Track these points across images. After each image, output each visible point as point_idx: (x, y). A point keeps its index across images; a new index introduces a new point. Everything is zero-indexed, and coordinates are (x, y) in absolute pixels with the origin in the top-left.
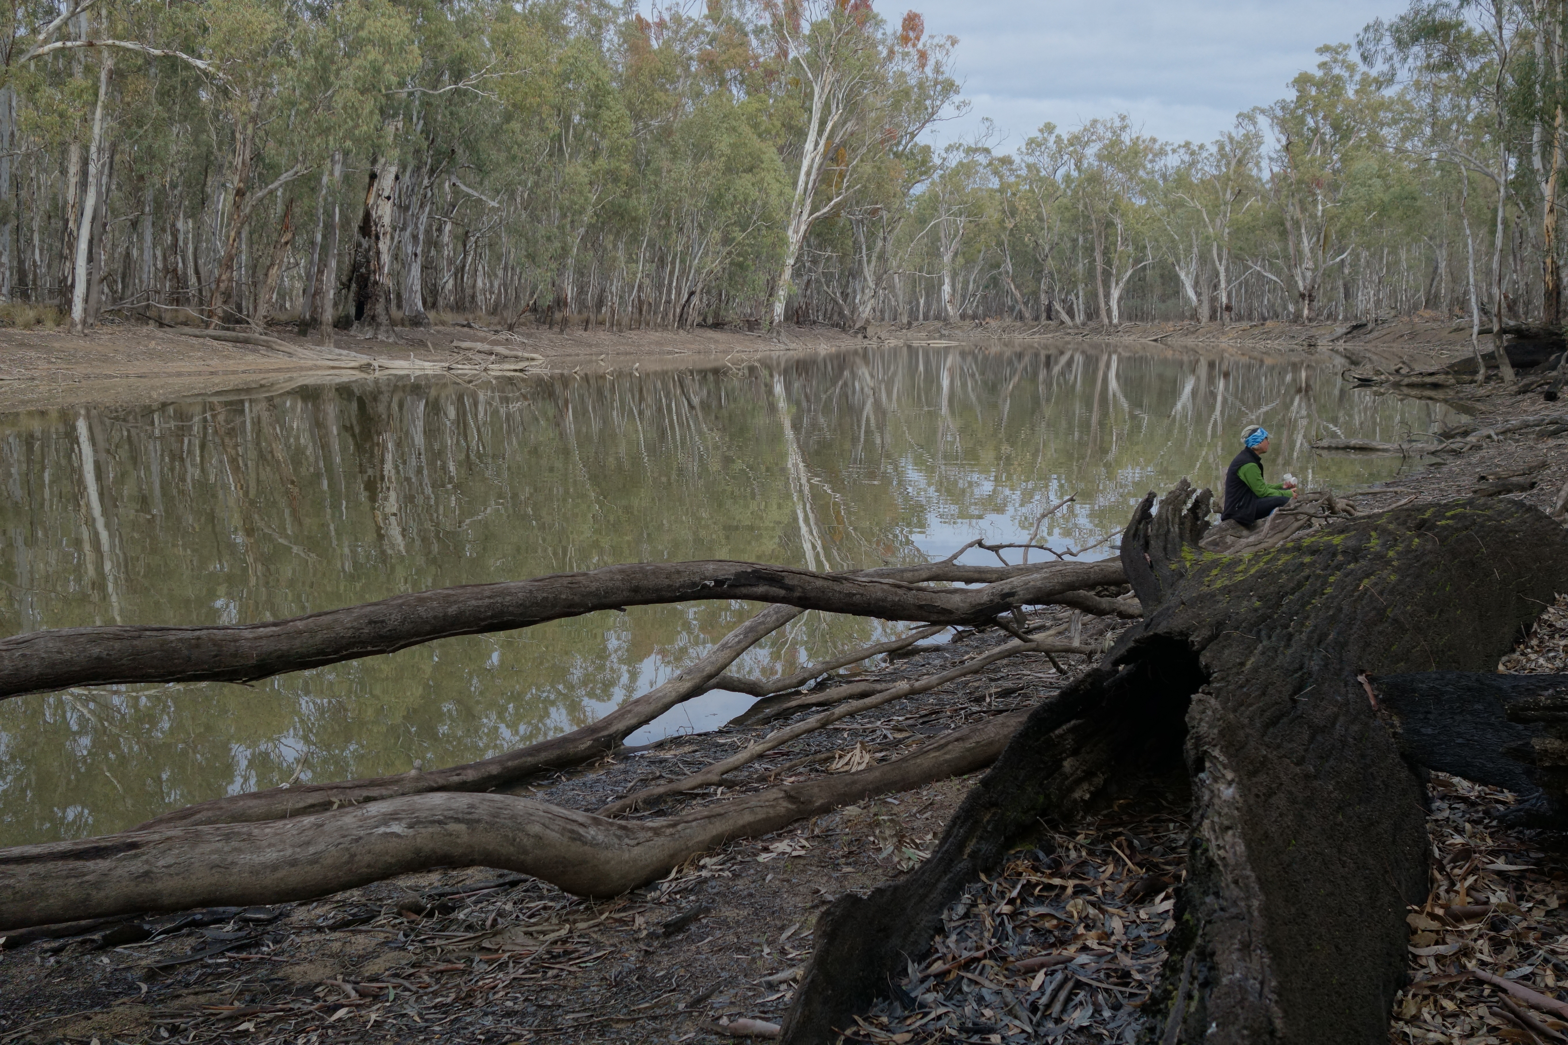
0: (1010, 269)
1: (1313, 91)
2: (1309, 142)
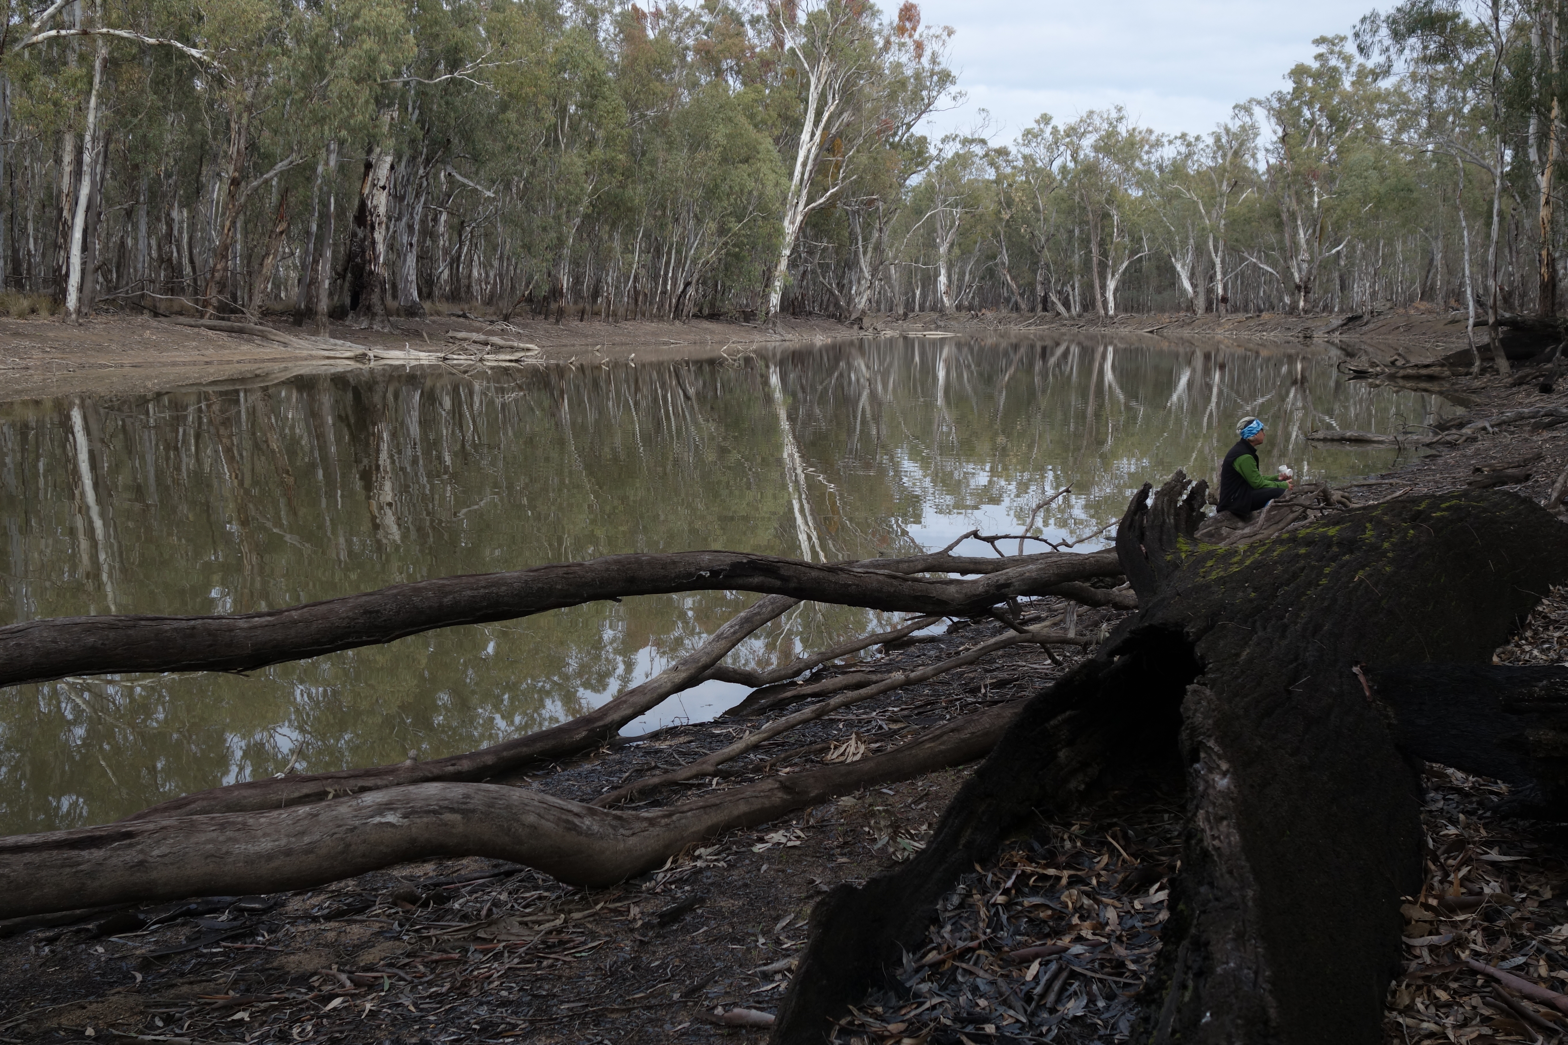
0: (1006, 259)
1: (1310, 83)
2: (1305, 134)
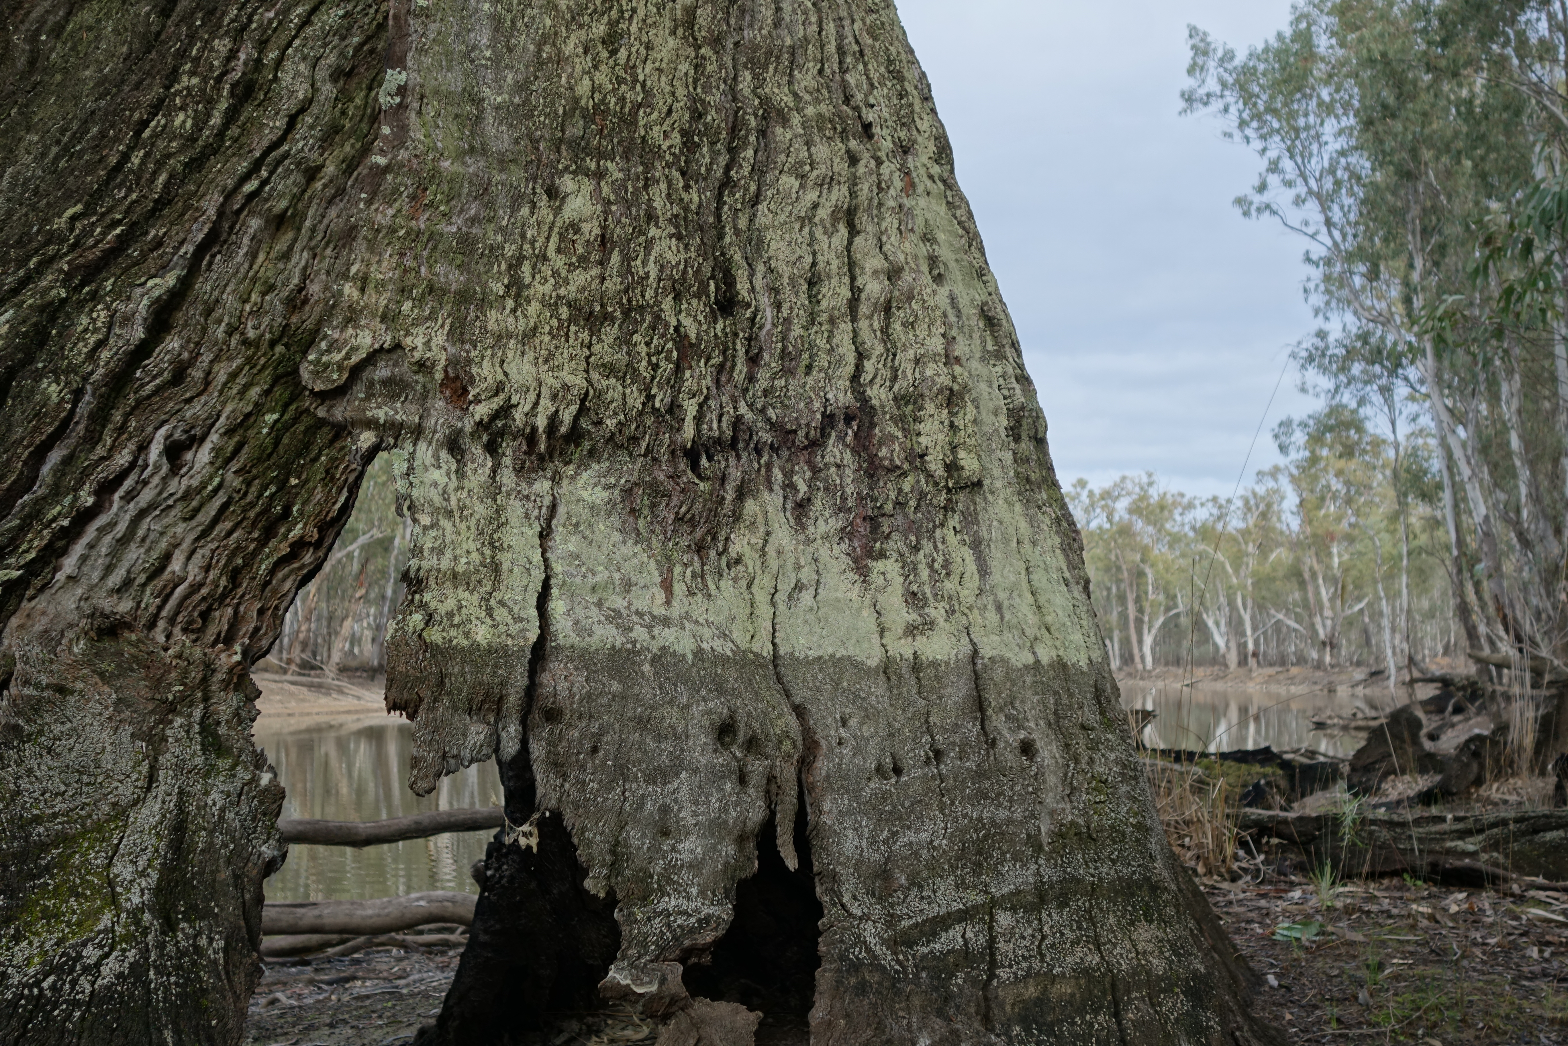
2: (1323, 499)
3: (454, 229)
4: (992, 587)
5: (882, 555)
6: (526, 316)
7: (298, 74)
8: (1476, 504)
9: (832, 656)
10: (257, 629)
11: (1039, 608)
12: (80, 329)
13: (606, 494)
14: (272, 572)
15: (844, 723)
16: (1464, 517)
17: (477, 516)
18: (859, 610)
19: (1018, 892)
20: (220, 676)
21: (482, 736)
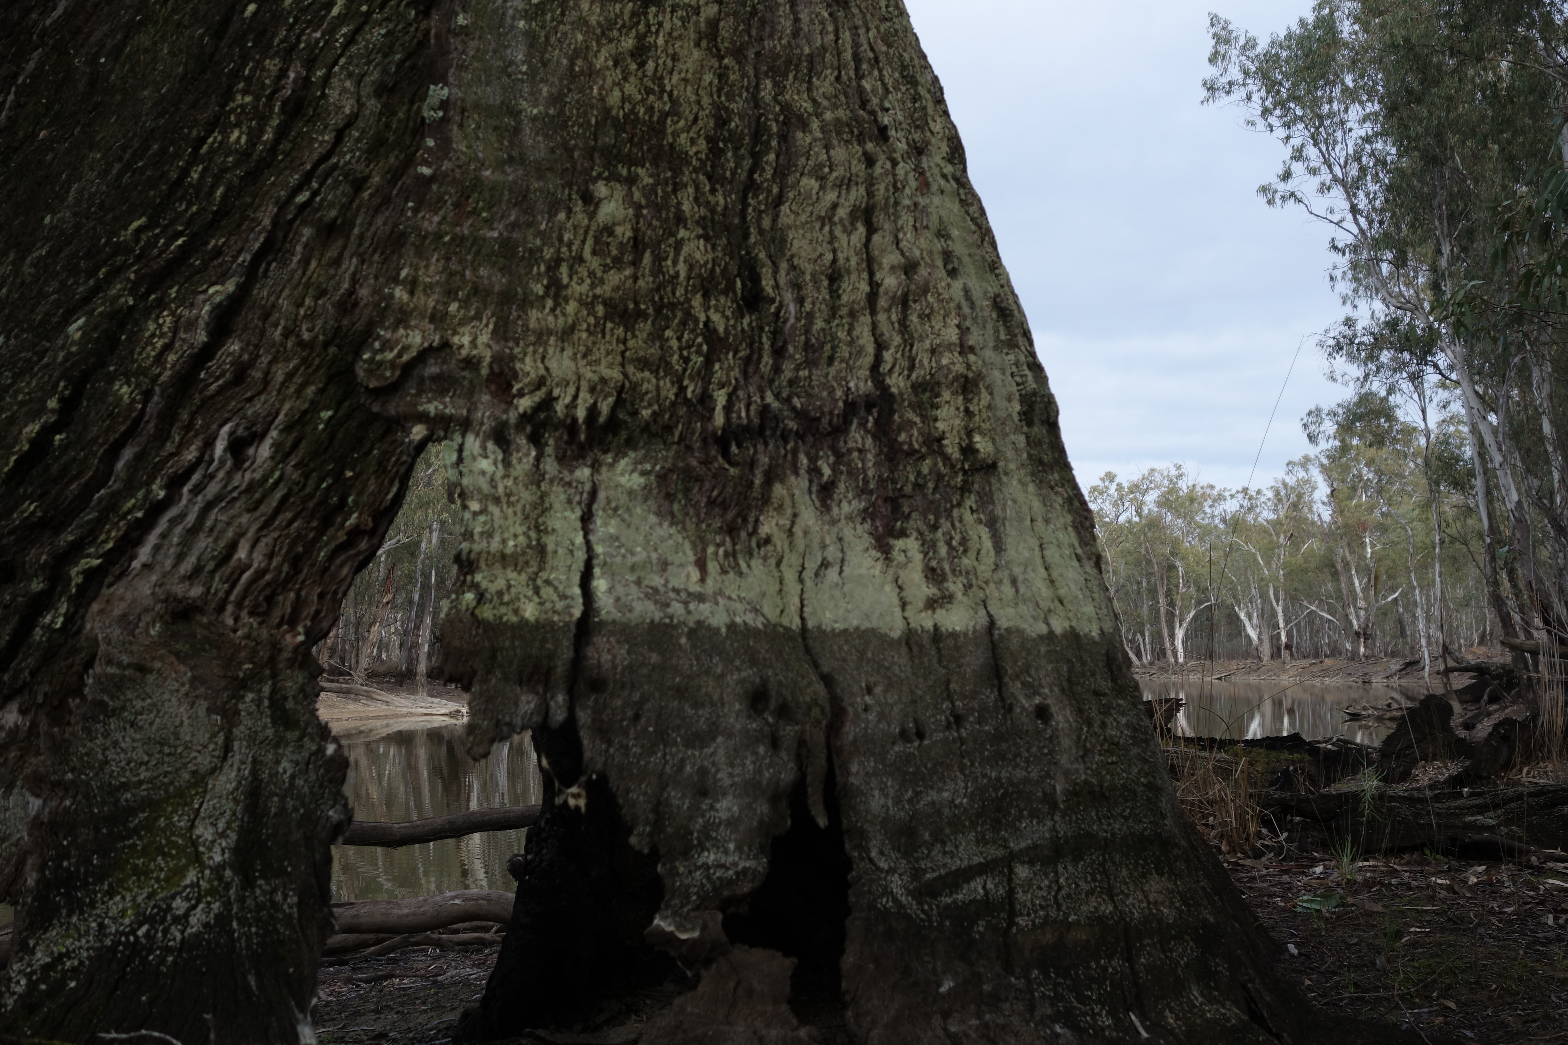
2: (1354, 489)
3: (496, 234)
4: (1007, 563)
5: (903, 534)
6: (564, 315)
7: (344, 90)
8: (1508, 490)
9: (857, 629)
10: (318, 612)
11: (1052, 582)
12: (147, 334)
13: (642, 480)
14: (331, 558)
15: (869, 690)
16: (1497, 505)
17: (523, 502)
18: (882, 586)
19: (1035, 847)
20: (286, 655)
21: (532, 705)
